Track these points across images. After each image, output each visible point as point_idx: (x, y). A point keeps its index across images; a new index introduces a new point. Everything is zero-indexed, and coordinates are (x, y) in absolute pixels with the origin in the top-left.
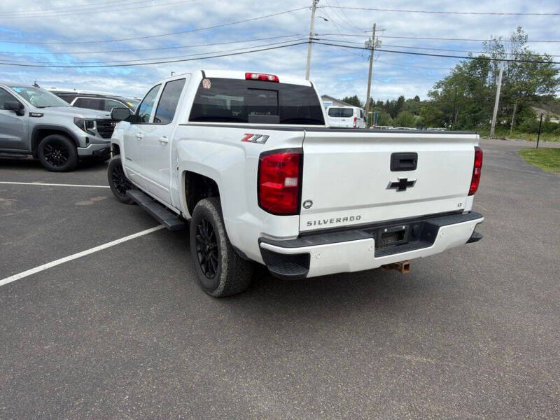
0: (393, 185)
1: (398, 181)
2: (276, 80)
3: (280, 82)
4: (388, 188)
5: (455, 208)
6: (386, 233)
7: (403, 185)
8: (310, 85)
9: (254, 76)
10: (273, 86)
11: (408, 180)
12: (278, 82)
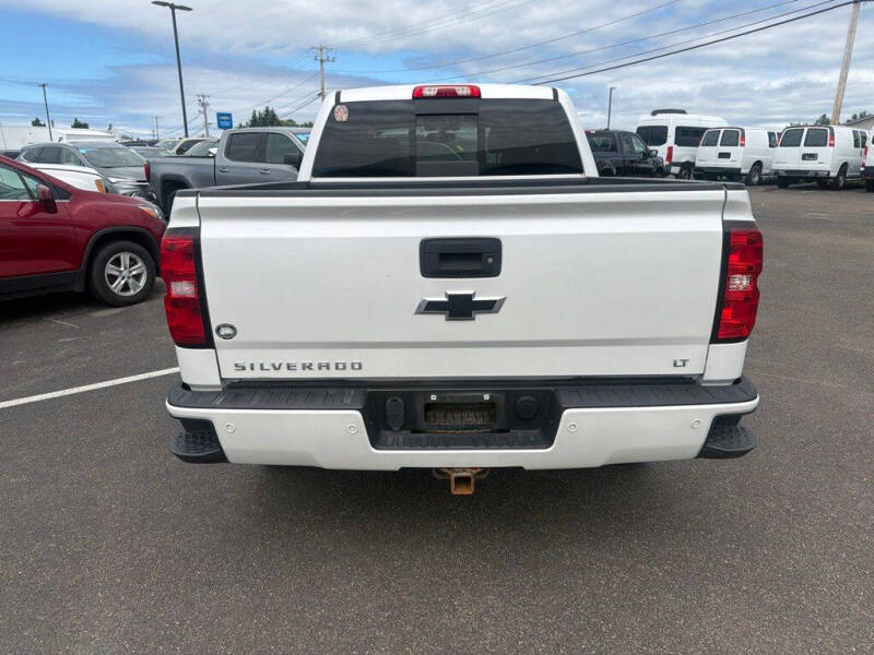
0: (431, 307)
1: (444, 299)
2: (475, 94)
3: (484, 96)
4: (418, 312)
5: (667, 370)
6: (434, 403)
7: (460, 308)
8: (551, 97)
9: (427, 92)
10: (470, 106)
11: (476, 299)
12: (479, 96)
